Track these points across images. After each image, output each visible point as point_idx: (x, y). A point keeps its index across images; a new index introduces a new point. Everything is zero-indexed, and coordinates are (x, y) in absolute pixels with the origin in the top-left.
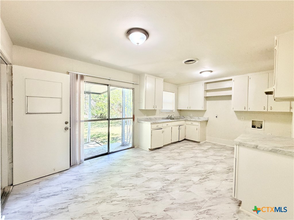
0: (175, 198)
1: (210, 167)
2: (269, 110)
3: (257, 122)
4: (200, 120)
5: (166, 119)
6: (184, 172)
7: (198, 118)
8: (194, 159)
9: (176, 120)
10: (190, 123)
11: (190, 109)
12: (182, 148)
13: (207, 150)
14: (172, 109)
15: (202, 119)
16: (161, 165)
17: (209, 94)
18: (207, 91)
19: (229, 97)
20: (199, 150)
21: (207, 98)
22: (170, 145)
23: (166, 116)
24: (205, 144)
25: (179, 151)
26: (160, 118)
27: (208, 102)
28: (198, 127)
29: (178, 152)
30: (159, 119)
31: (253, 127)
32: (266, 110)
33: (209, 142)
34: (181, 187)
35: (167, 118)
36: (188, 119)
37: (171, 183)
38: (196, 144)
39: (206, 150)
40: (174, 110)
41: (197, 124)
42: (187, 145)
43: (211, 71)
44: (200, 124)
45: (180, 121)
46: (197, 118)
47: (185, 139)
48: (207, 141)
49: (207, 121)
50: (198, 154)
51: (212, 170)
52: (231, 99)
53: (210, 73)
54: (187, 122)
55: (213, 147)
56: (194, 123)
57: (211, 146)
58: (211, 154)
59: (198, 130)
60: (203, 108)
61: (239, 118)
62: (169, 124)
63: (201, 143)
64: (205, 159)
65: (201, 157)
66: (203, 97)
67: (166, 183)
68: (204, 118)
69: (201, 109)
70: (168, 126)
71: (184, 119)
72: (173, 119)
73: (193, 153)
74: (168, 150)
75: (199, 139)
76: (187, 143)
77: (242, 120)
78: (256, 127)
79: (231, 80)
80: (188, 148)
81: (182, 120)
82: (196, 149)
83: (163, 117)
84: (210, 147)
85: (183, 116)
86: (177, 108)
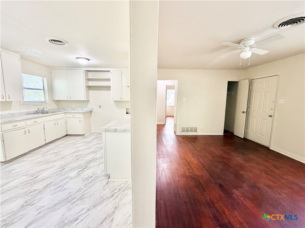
0: (44, 205)
1: (90, 157)
4: (83, 112)
5: (34, 114)
6: (60, 172)
8: (76, 154)
9: (50, 114)
10: (71, 115)
11: (70, 100)
12: (61, 146)
13: (91, 140)
15: (86, 110)
16: (25, 177)
17: (91, 84)
18: (89, 80)
19: (108, 88)
20: (82, 143)
21: (89, 88)
22: (44, 147)
23: (35, 109)
24: (91, 135)
25: (56, 151)
26: (22, 113)
27: (91, 92)
28: (81, 119)
29: (55, 153)
30: (19, 115)
31: (127, 113)
33: (95, 133)
34: (54, 190)
35: (37, 113)
36: (69, 112)
37: (40, 192)
38: (80, 138)
39: (89, 141)
40: (48, 100)
41: (80, 115)
42: (69, 141)
43: (89, 60)
44: (82, 116)
45: (57, 114)
46: (81, 109)
47: (67, 135)
48: (92, 132)
49: (92, 111)
50: (80, 147)
51: (92, 158)
52: (110, 90)
53: (87, 61)
54: (68, 115)
55: (98, 136)
56: (77, 115)
57: (96, 136)
58: (94, 144)
59: (81, 121)
60: (85, 98)
61: (117, 107)
62: (39, 120)
63: (86, 135)
64: (88, 150)
65: (84, 150)
67: (31, 196)
68: (88, 109)
69: (83, 100)
70: (36, 123)
71: (64, 112)
72: (47, 112)
73: (74, 148)
74: (40, 154)
75: (83, 132)
76: (69, 139)
77: (119, 108)
78: (129, 113)
79: (109, 71)
80: (69, 144)
81: (59, 114)
82: (79, 143)
84: (94, 137)
85: (63, 108)
86: (53, 98)
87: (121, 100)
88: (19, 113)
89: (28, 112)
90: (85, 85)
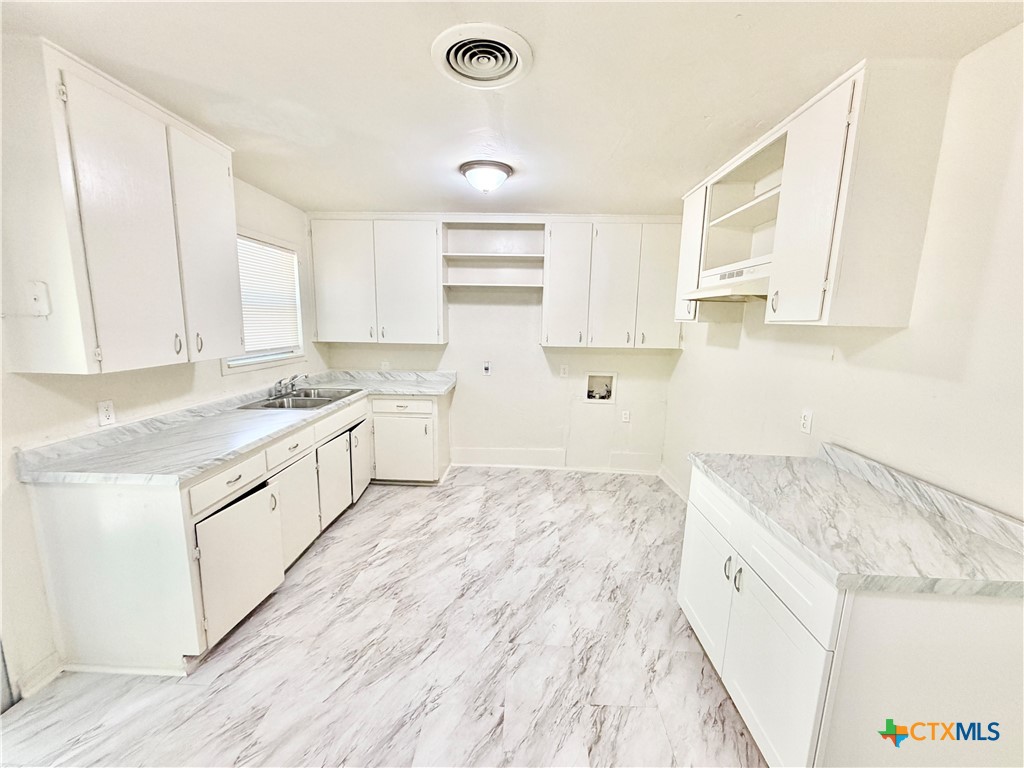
2: (639, 345)
3: (598, 379)
7: (415, 377)
10: (390, 405)
11: (382, 341)
14: (289, 343)
17: (458, 277)
18: (450, 262)
19: (534, 295)
21: (452, 293)
24: (457, 481)
26: (228, 403)
27: (452, 308)
28: (428, 422)
30: (223, 413)
31: (590, 395)
32: (630, 345)
33: (466, 469)
40: (301, 342)
41: (425, 406)
44: (436, 407)
45: (350, 405)
46: (413, 377)
47: (372, 482)
48: (454, 465)
49: (455, 387)
52: (540, 302)
54: (379, 405)
56: (413, 406)
59: (429, 431)
60: (439, 335)
61: (555, 369)
66: (441, 288)
68: (443, 375)
69: (434, 342)
75: (436, 472)
77: (562, 375)
78: (597, 396)
79: (541, 227)
81: (356, 401)
83: (248, 392)
85: (347, 373)
86: (316, 334)
87: (583, 345)
88: (220, 404)
89: (245, 395)
90: (441, 284)
